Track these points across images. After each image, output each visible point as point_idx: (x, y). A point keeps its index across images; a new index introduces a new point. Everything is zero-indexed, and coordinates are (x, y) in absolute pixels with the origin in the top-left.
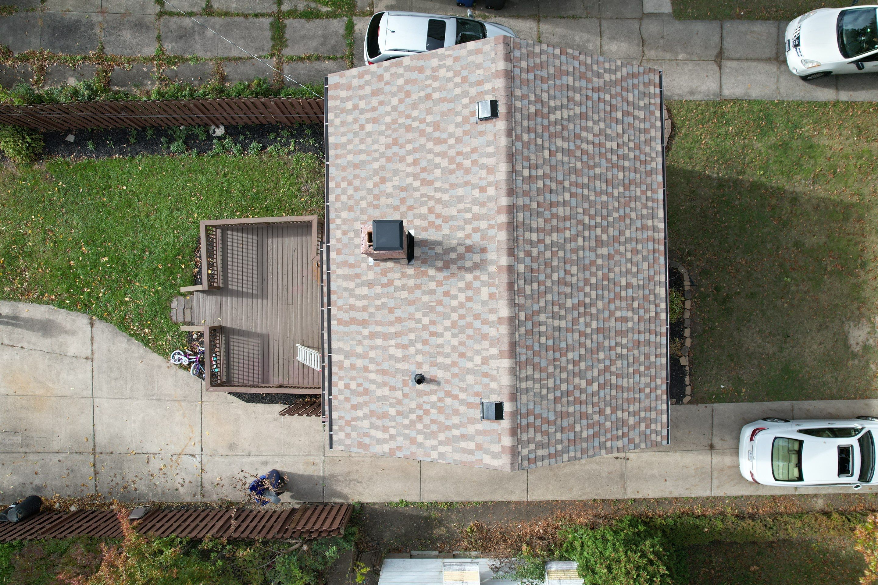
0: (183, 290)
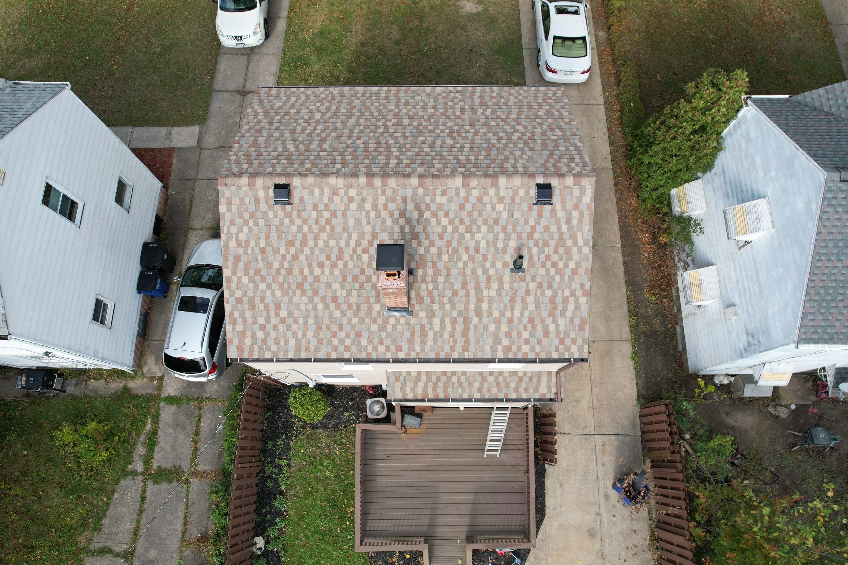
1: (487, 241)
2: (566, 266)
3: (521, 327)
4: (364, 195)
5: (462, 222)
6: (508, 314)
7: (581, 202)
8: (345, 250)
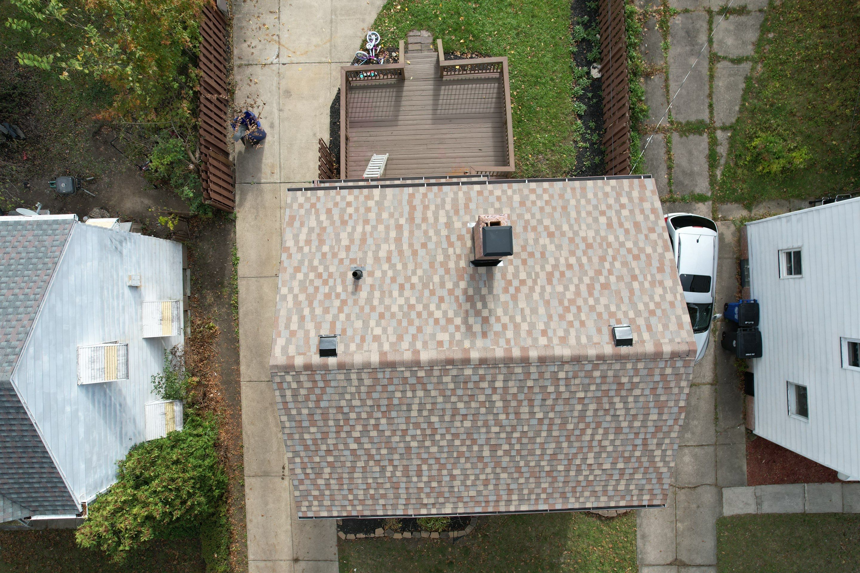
0: (439, 42)
1: (391, 295)
2: (306, 275)
3: (355, 217)
4: (530, 339)
5: (419, 315)
6: (368, 228)
7: (287, 338)
8: (545, 282)
